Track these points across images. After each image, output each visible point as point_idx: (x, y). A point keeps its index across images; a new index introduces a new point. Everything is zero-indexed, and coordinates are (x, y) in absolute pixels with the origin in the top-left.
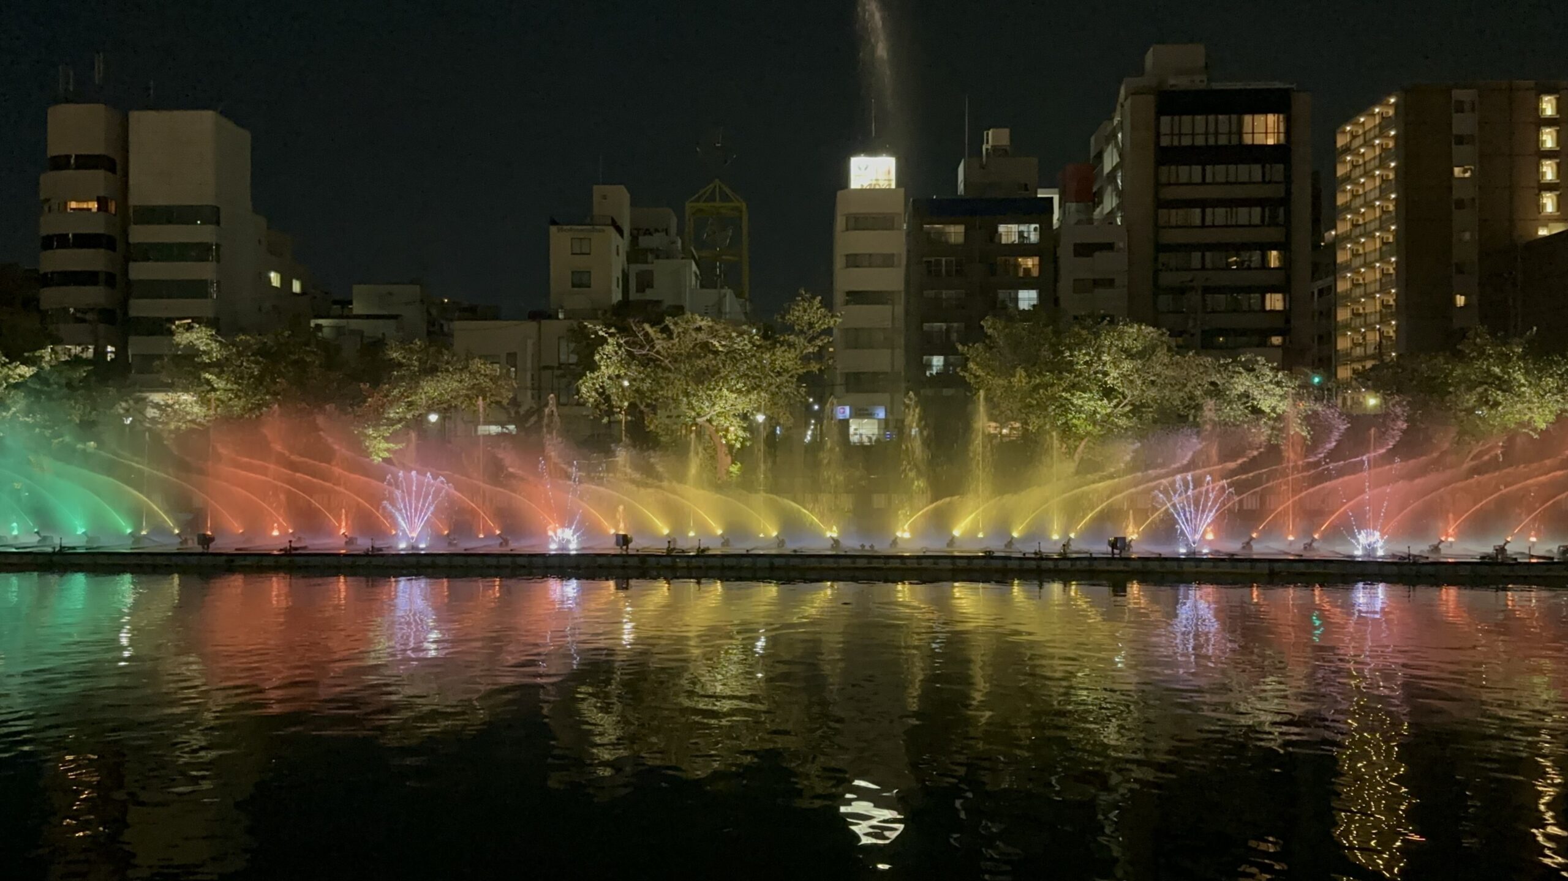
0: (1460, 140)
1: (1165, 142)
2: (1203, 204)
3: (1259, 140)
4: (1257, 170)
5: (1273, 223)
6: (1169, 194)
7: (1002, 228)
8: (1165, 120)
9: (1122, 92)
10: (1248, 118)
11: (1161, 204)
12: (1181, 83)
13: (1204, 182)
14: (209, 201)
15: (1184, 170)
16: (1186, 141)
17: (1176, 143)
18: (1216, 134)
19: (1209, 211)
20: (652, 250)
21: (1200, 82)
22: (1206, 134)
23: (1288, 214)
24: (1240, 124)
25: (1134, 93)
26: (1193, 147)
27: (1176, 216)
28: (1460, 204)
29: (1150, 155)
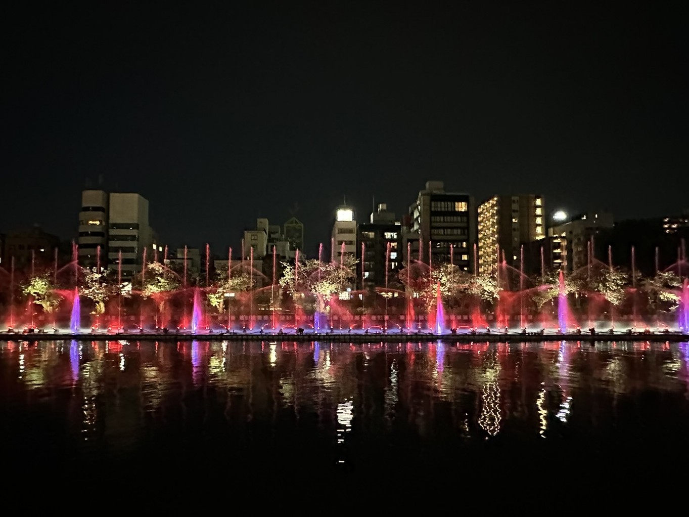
0: (514, 211)
1: (433, 209)
2: (444, 228)
3: (460, 210)
4: (459, 218)
5: (464, 234)
6: (434, 225)
7: (386, 234)
8: (433, 203)
9: (420, 194)
10: (456, 203)
11: (432, 228)
12: (437, 192)
13: (444, 222)
14: (136, 222)
15: (438, 218)
16: (439, 209)
17: (436, 210)
18: (448, 207)
19: (446, 230)
20: (275, 239)
21: (442, 192)
22: (445, 207)
23: (468, 231)
24: (454, 205)
25: (423, 195)
26: (441, 211)
27: (435, 231)
28: (514, 230)
29: (429, 213)
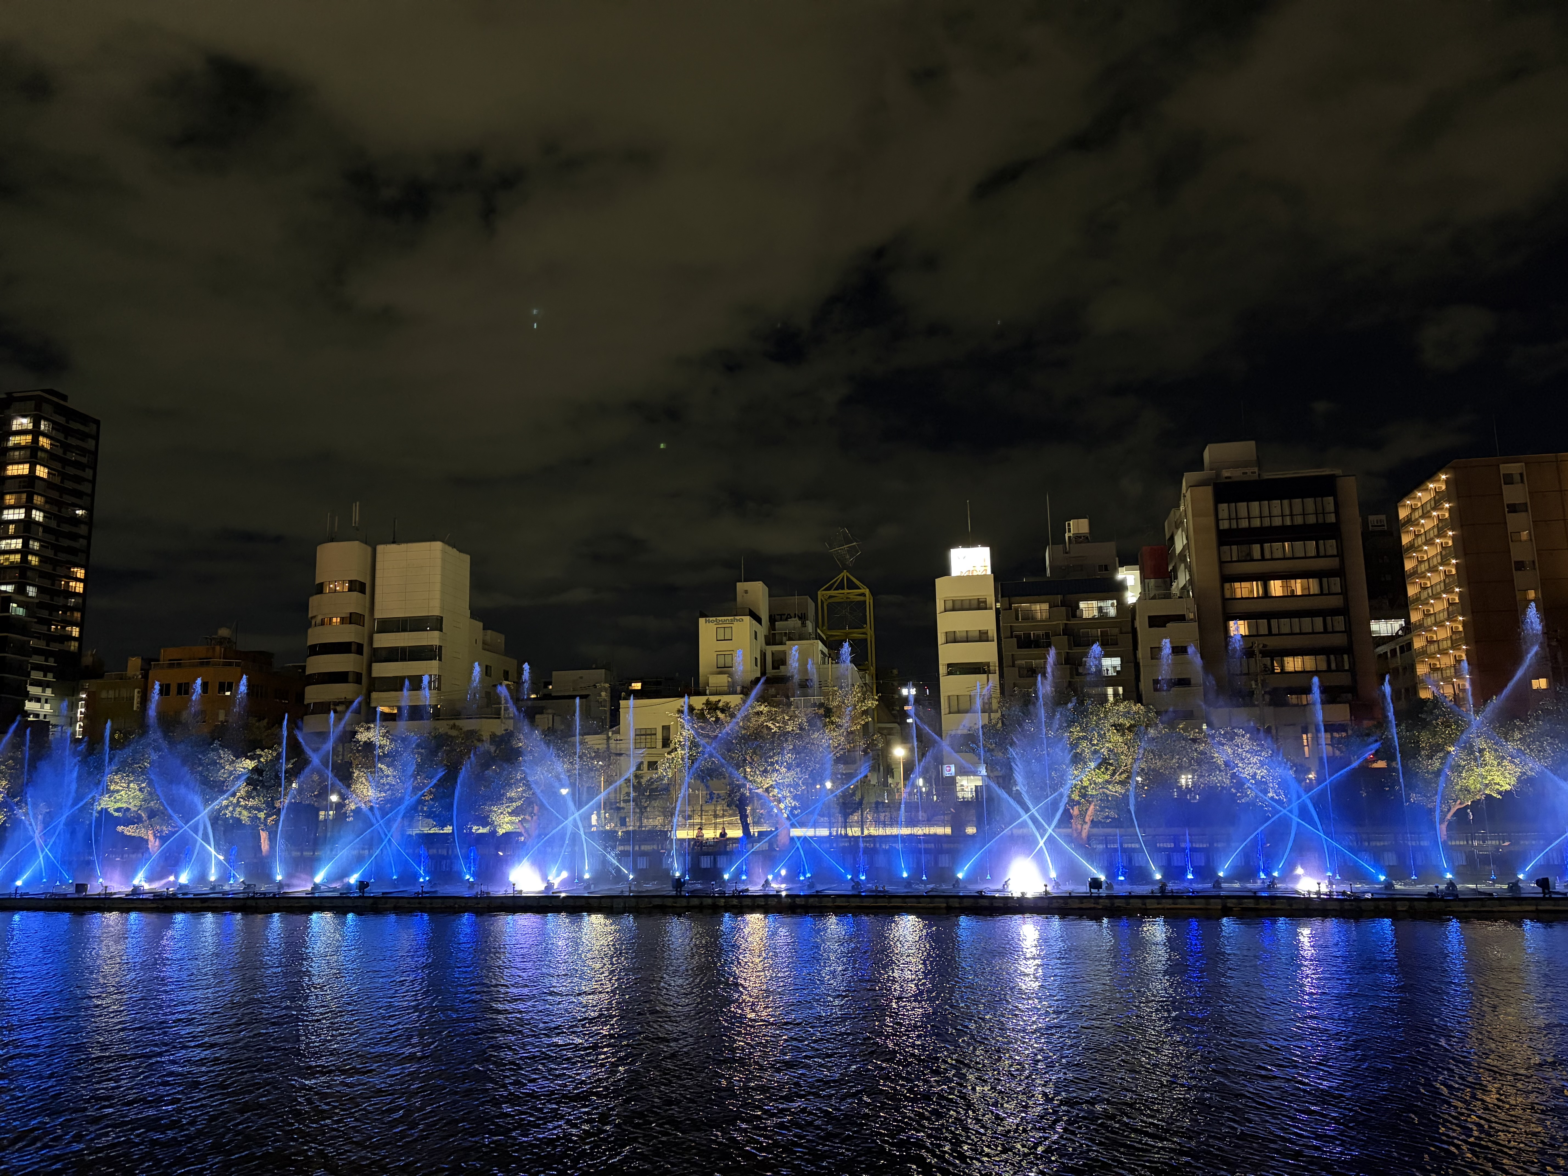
0: (1513, 509)
1: (1225, 525)
2: (1264, 577)
4: (1312, 545)
5: (1331, 592)
6: (1231, 570)
7: (1082, 605)
8: (1223, 507)
9: (1184, 484)
10: (1298, 502)
11: (1226, 578)
12: (1236, 474)
13: (1263, 559)
14: (436, 612)
15: (1243, 548)
16: (1244, 524)
17: (1234, 526)
19: (1270, 583)
20: (786, 634)
21: (1252, 473)
22: (1262, 517)
23: (1344, 582)
24: (1291, 507)
25: (1195, 485)
26: (1250, 529)
27: (1240, 589)
28: (1519, 566)
29: (1212, 537)
